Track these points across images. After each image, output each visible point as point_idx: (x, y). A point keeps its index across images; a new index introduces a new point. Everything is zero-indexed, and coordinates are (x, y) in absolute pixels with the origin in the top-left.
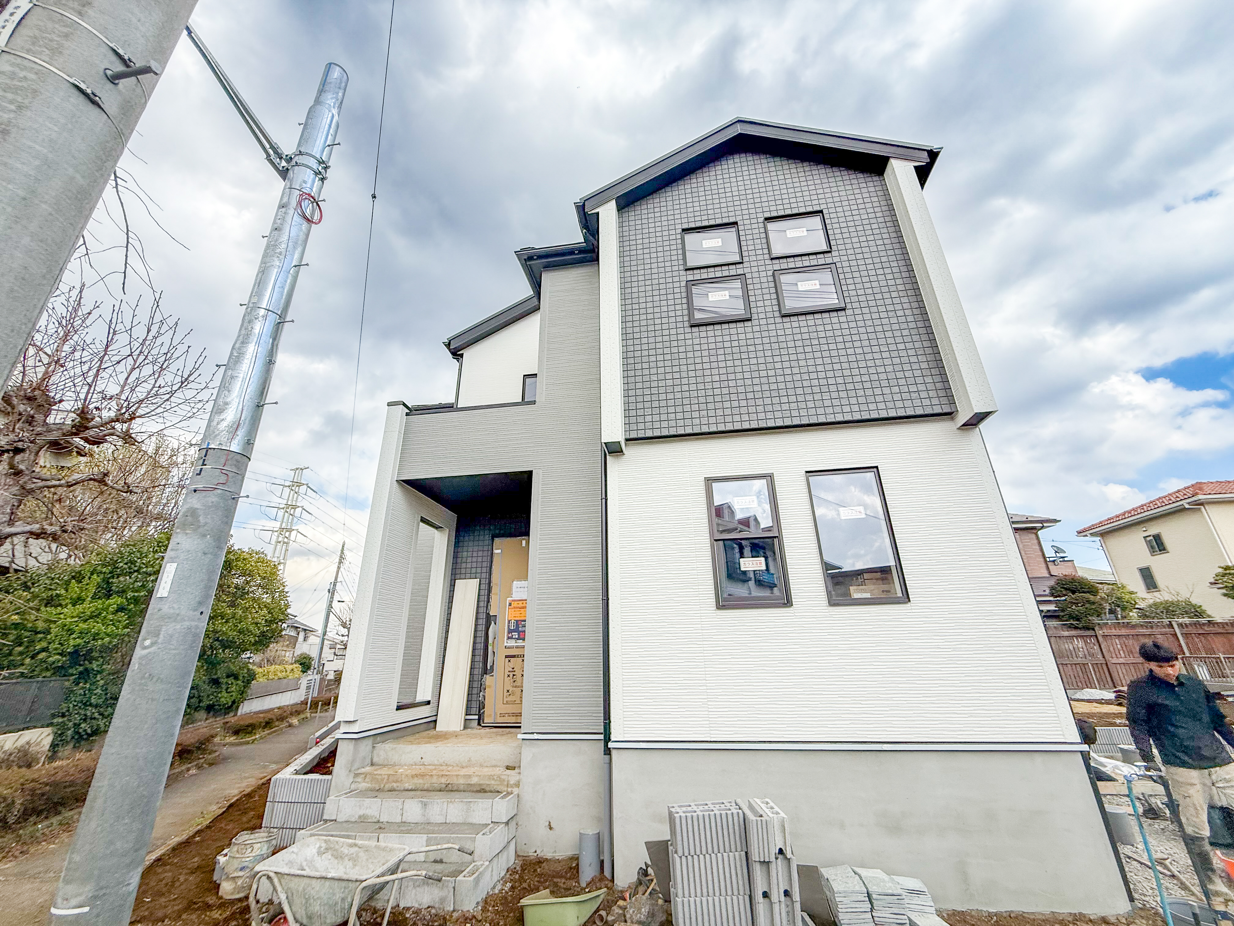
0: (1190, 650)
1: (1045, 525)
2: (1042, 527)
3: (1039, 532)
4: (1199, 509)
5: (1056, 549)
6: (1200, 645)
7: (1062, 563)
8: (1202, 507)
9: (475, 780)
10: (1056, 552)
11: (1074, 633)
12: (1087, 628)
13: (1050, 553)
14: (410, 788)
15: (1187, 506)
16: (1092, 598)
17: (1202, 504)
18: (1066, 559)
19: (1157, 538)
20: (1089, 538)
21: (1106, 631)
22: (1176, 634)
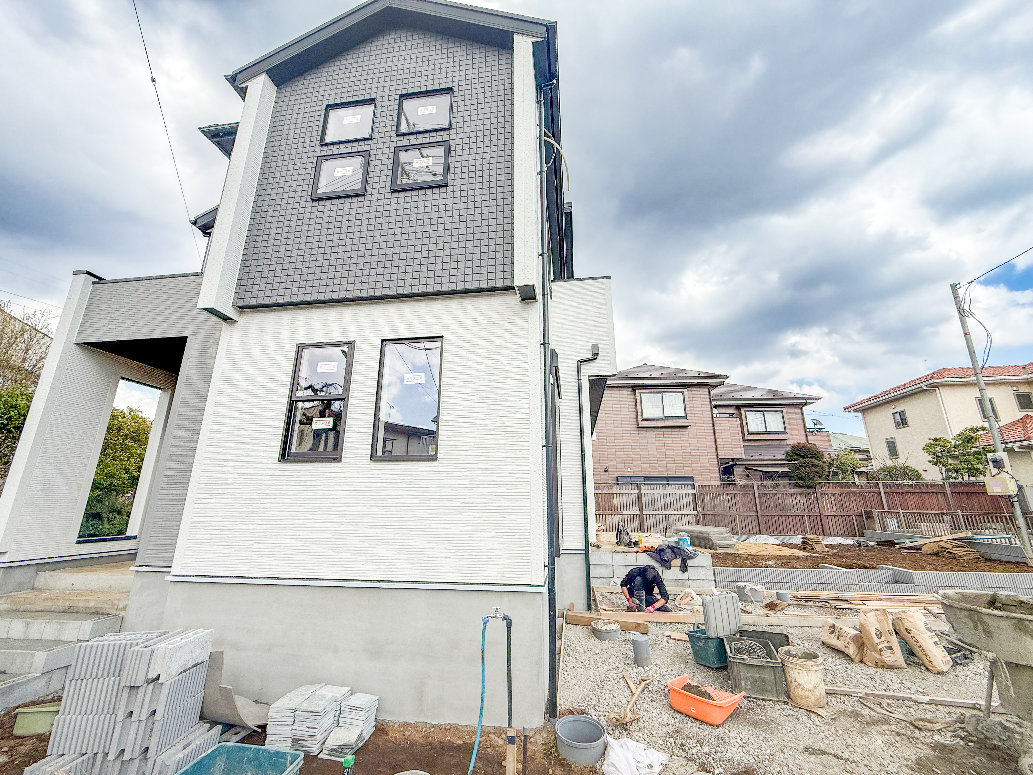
0: (888, 505)
1: (808, 401)
2: (806, 404)
3: (804, 408)
4: (935, 391)
5: (815, 422)
6: (898, 502)
7: (819, 433)
8: (937, 389)
9: (92, 604)
10: (815, 424)
11: (798, 490)
12: (809, 487)
13: (810, 425)
14: (40, 609)
15: (925, 388)
16: (816, 462)
17: (937, 386)
18: (823, 430)
19: (902, 413)
20: (853, 414)
21: (824, 490)
22: (880, 493)
